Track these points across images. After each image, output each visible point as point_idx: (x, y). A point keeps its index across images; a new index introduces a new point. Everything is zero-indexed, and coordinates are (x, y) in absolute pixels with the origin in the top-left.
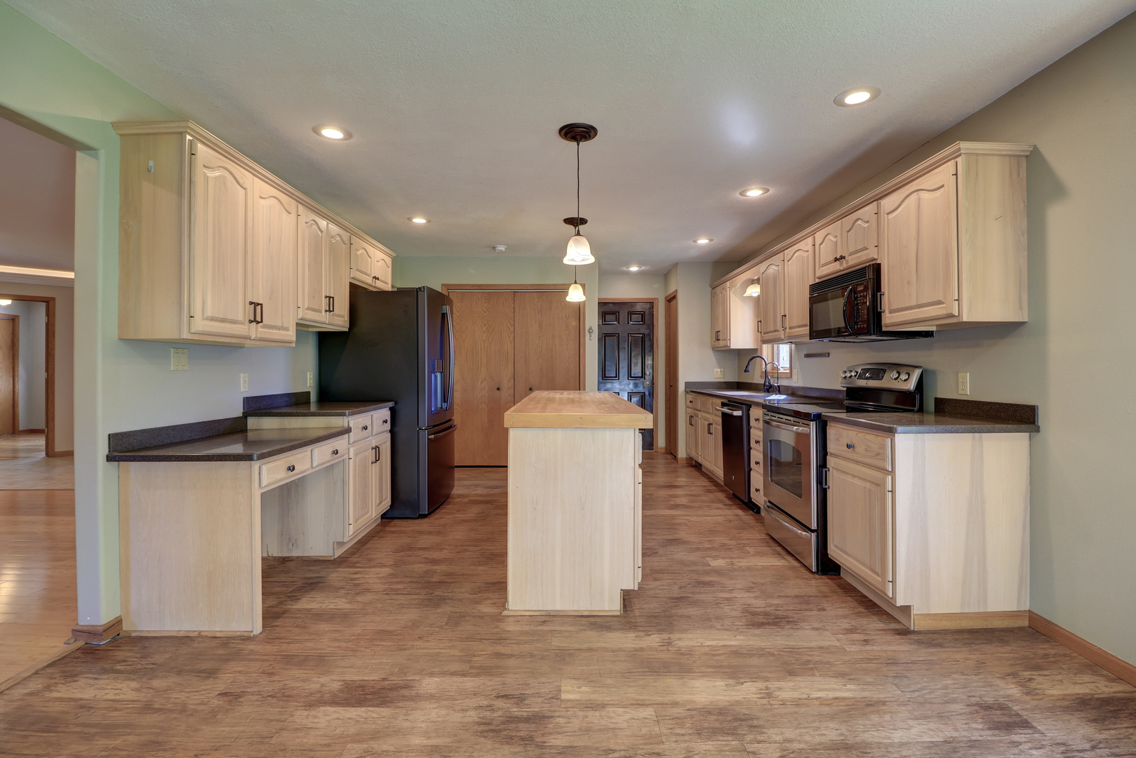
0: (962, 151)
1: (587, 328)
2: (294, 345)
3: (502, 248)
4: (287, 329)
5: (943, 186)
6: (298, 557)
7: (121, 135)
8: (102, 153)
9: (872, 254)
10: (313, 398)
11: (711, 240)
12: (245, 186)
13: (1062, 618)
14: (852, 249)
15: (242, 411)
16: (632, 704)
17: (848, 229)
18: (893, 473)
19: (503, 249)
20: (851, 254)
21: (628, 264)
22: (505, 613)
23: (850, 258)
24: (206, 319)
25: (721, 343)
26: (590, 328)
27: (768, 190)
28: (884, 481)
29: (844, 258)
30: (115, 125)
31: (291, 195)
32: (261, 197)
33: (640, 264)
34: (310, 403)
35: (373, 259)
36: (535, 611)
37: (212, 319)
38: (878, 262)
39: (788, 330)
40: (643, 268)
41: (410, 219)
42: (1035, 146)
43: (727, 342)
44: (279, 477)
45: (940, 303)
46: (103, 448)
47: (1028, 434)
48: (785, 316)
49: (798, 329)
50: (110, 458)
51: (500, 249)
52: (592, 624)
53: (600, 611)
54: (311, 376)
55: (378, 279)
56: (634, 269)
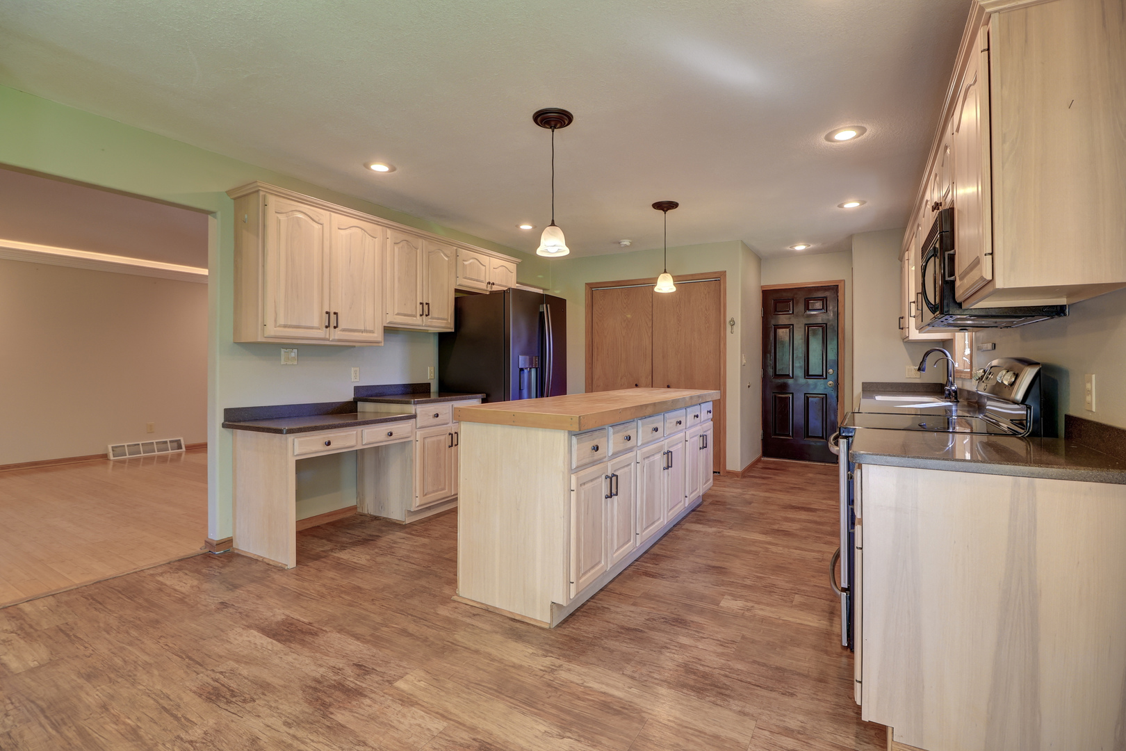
0: (989, 10)
1: (728, 319)
2: (383, 344)
3: (627, 242)
4: (372, 332)
5: (976, 73)
6: (384, 518)
7: (235, 199)
8: (219, 214)
10: (434, 388)
12: (321, 222)
14: (944, 191)
15: (353, 396)
16: (437, 713)
17: (942, 163)
18: (862, 521)
20: (944, 199)
21: (793, 242)
22: (455, 598)
23: (944, 204)
24: (280, 326)
26: (732, 320)
27: (864, 129)
29: (940, 205)
30: (229, 193)
31: (377, 223)
32: (339, 229)
33: (807, 240)
34: (430, 392)
35: (487, 267)
36: (478, 603)
37: (285, 326)
38: (952, 206)
40: (812, 246)
41: (518, 226)
44: (314, 449)
45: (978, 260)
46: (220, 418)
50: (224, 426)
51: (625, 243)
52: (512, 629)
53: (531, 619)
54: (433, 370)
55: (493, 284)
56: (800, 248)
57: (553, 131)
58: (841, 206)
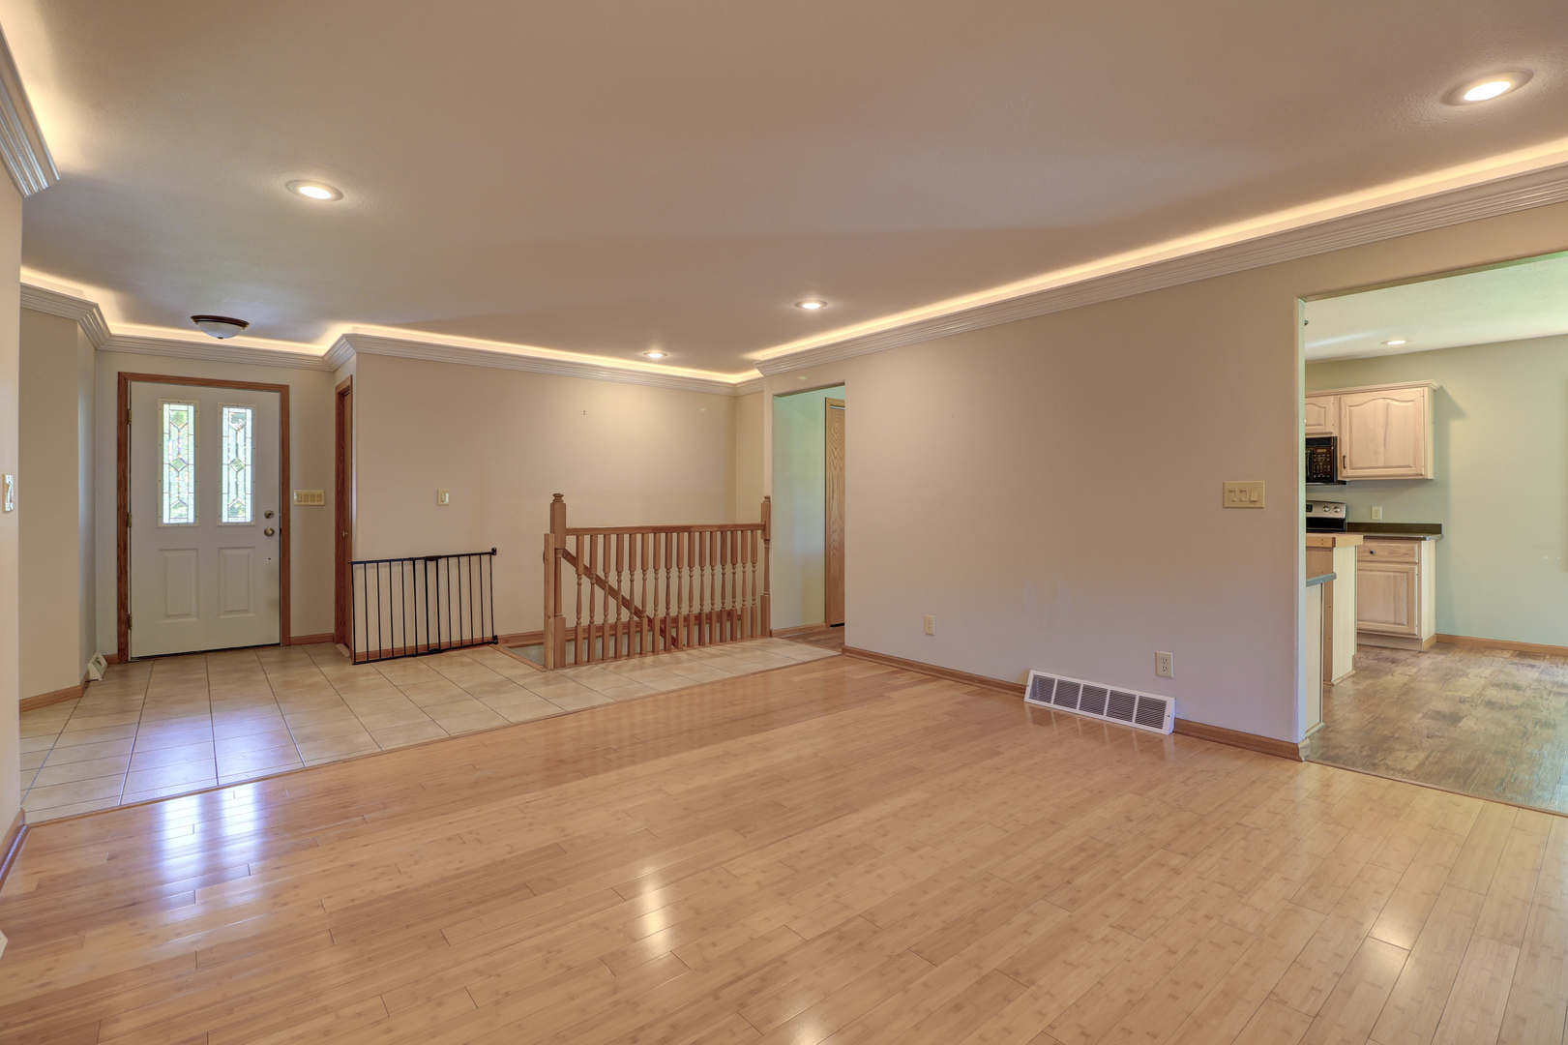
0: (1424, 383)
5: (1414, 401)
9: (1328, 429)
13: (1460, 631)
18: (1419, 564)
28: (1414, 569)
38: (1334, 436)
42: (1441, 387)
45: (1409, 467)
47: (1437, 539)
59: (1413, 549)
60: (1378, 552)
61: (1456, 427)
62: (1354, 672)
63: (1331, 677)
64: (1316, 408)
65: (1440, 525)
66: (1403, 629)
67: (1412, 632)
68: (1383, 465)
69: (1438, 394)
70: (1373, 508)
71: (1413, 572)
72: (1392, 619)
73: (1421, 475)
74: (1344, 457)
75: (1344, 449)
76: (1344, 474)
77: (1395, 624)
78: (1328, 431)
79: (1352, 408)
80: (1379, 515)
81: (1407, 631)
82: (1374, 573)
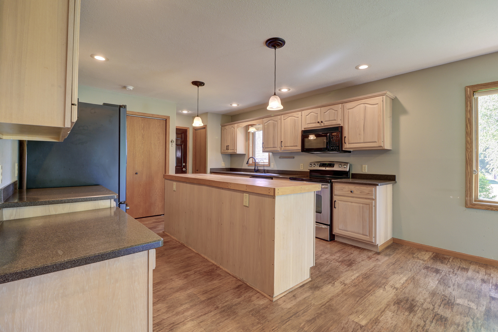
0: (386, 94)
1: (170, 140)
5: (378, 104)
9: (338, 122)
11: (238, 105)
14: (327, 119)
17: (325, 112)
18: (375, 200)
19: (132, 89)
20: (326, 121)
21: (182, 109)
23: (325, 122)
25: (230, 151)
26: (172, 140)
27: (290, 90)
29: (322, 122)
38: (341, 126)
39: (283, 147)
40: (190, 112)
42: (396, 97)
43: (235, 151)
45: (375, 142)
47: (392, 184)
48: (282, 142)
49: (290, 147)
51: (130, 88)
54: (17, 167)
56: (185, 112)
57: (275, 49)
58: (231, 105)
59: (372, 191)
60: (355, 192)
61: (403, 120)
62: (310, 279)
63: (273, 293)
64: (333, 111)
65: (394, 176)
66: (366, 238)
67: (371, 241)
68: (362, 141)
69: (394, 101)
70: (363, 166)
71: (372, 204)
72: (361, 232)
73: (381, 147)
74: (345, 137)
75: (346, 133)
76: (345, 147)
77: (363, 235)
78: (338, 123)
79: (349, 110)
80: (366, 169)
81: (369, 240)
82: (353, 204)
